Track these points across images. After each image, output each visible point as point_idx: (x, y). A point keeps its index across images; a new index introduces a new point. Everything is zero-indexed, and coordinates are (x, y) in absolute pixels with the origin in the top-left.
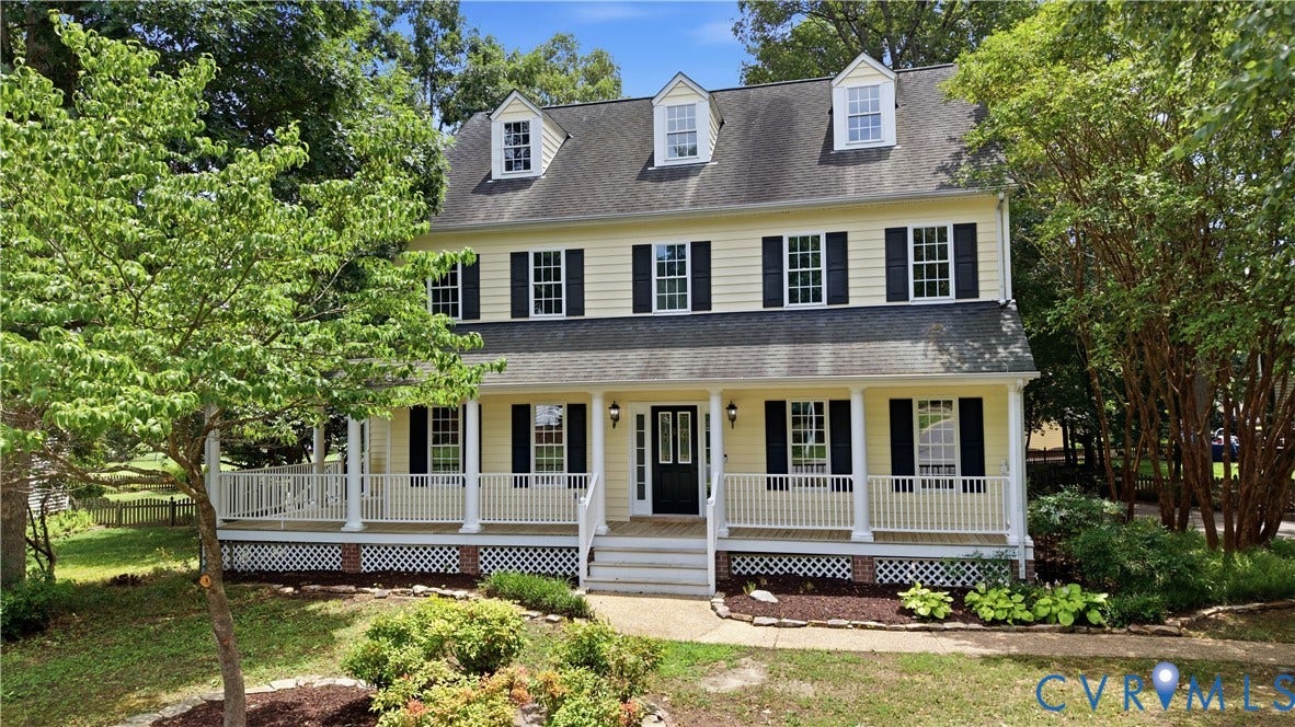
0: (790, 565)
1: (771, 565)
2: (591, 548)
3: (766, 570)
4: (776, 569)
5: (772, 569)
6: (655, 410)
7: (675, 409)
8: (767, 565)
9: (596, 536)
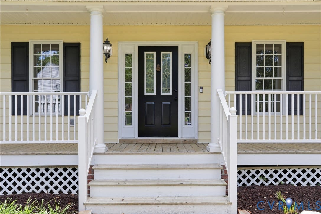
0: (285, 176)
1: (267, 176)
2: (91, 166)
3: (262, 181)
4: (271, 180)
5: (267, 181)
6: (142, 50)
7: (158, 50)
8: (262, 176)
9: (94, 154)
